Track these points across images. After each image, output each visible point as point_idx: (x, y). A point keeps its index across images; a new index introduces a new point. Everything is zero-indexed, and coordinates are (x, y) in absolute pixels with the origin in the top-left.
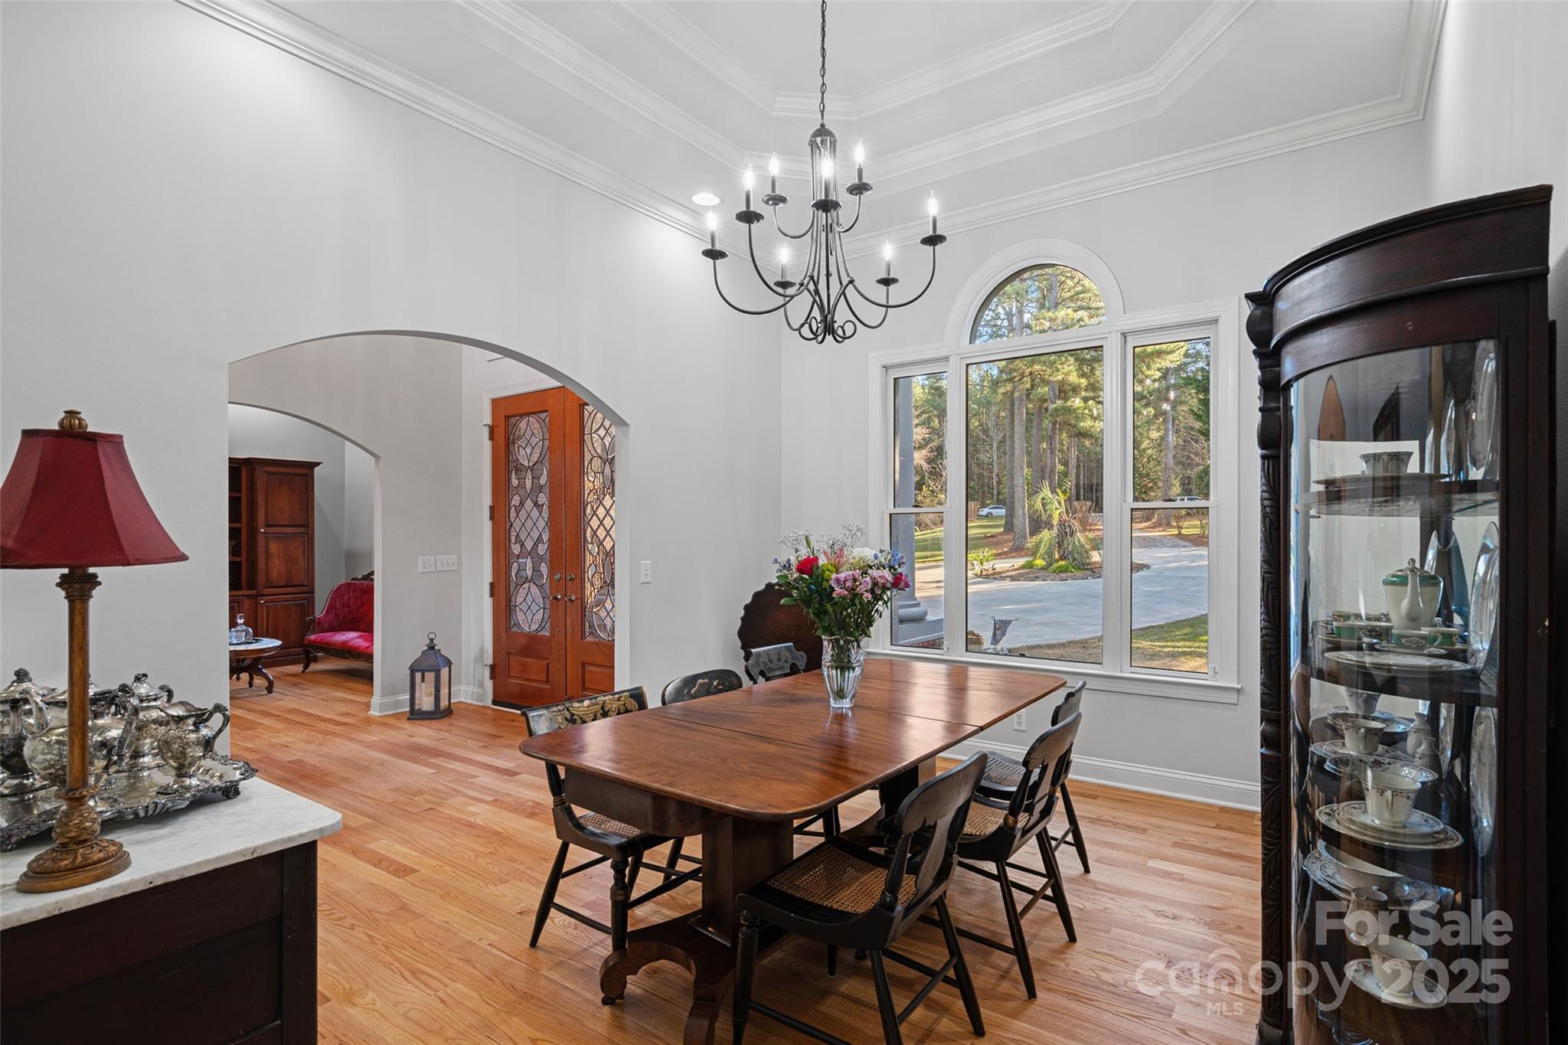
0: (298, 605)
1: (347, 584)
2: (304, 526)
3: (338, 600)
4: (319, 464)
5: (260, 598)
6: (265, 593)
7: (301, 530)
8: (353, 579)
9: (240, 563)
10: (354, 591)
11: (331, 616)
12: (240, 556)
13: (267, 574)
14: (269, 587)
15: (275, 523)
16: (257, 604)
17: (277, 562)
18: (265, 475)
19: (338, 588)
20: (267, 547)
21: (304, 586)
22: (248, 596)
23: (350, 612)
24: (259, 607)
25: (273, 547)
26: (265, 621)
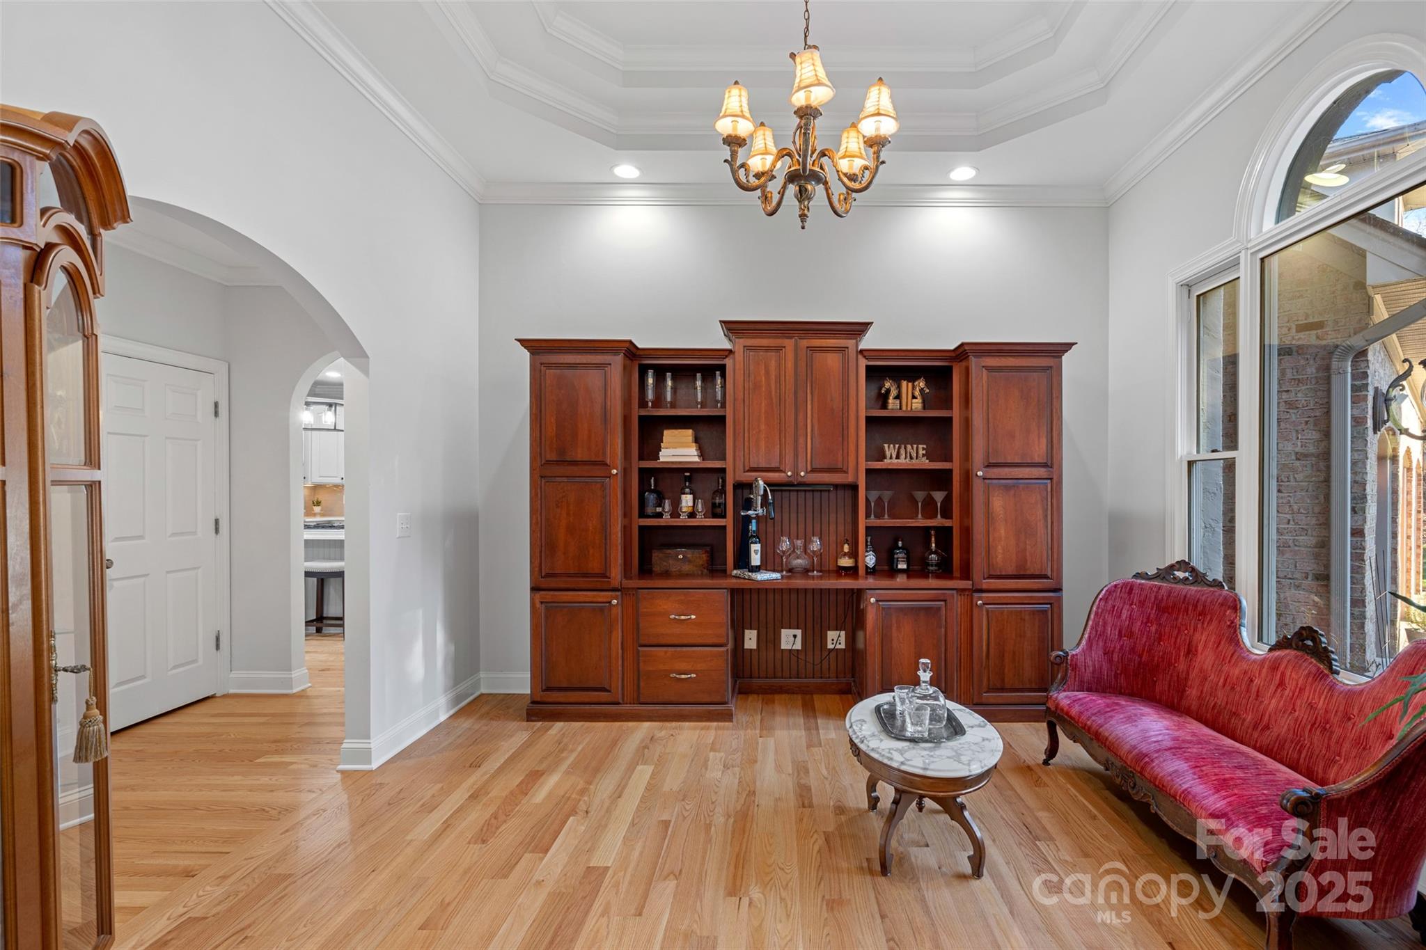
0: (1033, 613)
1: (1125, 585)
2: (1045, 465)
3: (1110, 620)
4: (1069, 346)
5: (976, 595)
6: (984, 587)
7: (1041, 472)
8: (1137, 576)
9: (950, 529)
10: (1142, 604)
11: (1097, 653)
12: (951, 517)
13: (988, 552)
14: (991, 577)
15: (1001, 460)
16: (972, 604)
17: (1002, 532)
18: (985, 372)
19: (1110, 592)
20: (988, 504)
21: (1046, 577)
22: (961, 591)
23: (1133, 650)
24: (975, 611)
25: (998, 503)
26: (985, 637)
